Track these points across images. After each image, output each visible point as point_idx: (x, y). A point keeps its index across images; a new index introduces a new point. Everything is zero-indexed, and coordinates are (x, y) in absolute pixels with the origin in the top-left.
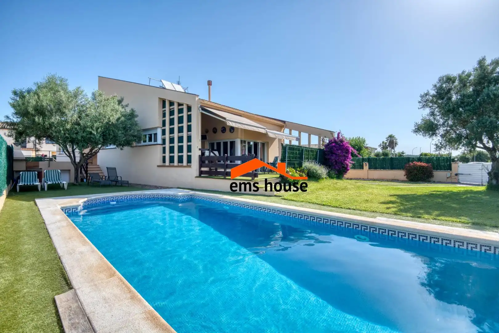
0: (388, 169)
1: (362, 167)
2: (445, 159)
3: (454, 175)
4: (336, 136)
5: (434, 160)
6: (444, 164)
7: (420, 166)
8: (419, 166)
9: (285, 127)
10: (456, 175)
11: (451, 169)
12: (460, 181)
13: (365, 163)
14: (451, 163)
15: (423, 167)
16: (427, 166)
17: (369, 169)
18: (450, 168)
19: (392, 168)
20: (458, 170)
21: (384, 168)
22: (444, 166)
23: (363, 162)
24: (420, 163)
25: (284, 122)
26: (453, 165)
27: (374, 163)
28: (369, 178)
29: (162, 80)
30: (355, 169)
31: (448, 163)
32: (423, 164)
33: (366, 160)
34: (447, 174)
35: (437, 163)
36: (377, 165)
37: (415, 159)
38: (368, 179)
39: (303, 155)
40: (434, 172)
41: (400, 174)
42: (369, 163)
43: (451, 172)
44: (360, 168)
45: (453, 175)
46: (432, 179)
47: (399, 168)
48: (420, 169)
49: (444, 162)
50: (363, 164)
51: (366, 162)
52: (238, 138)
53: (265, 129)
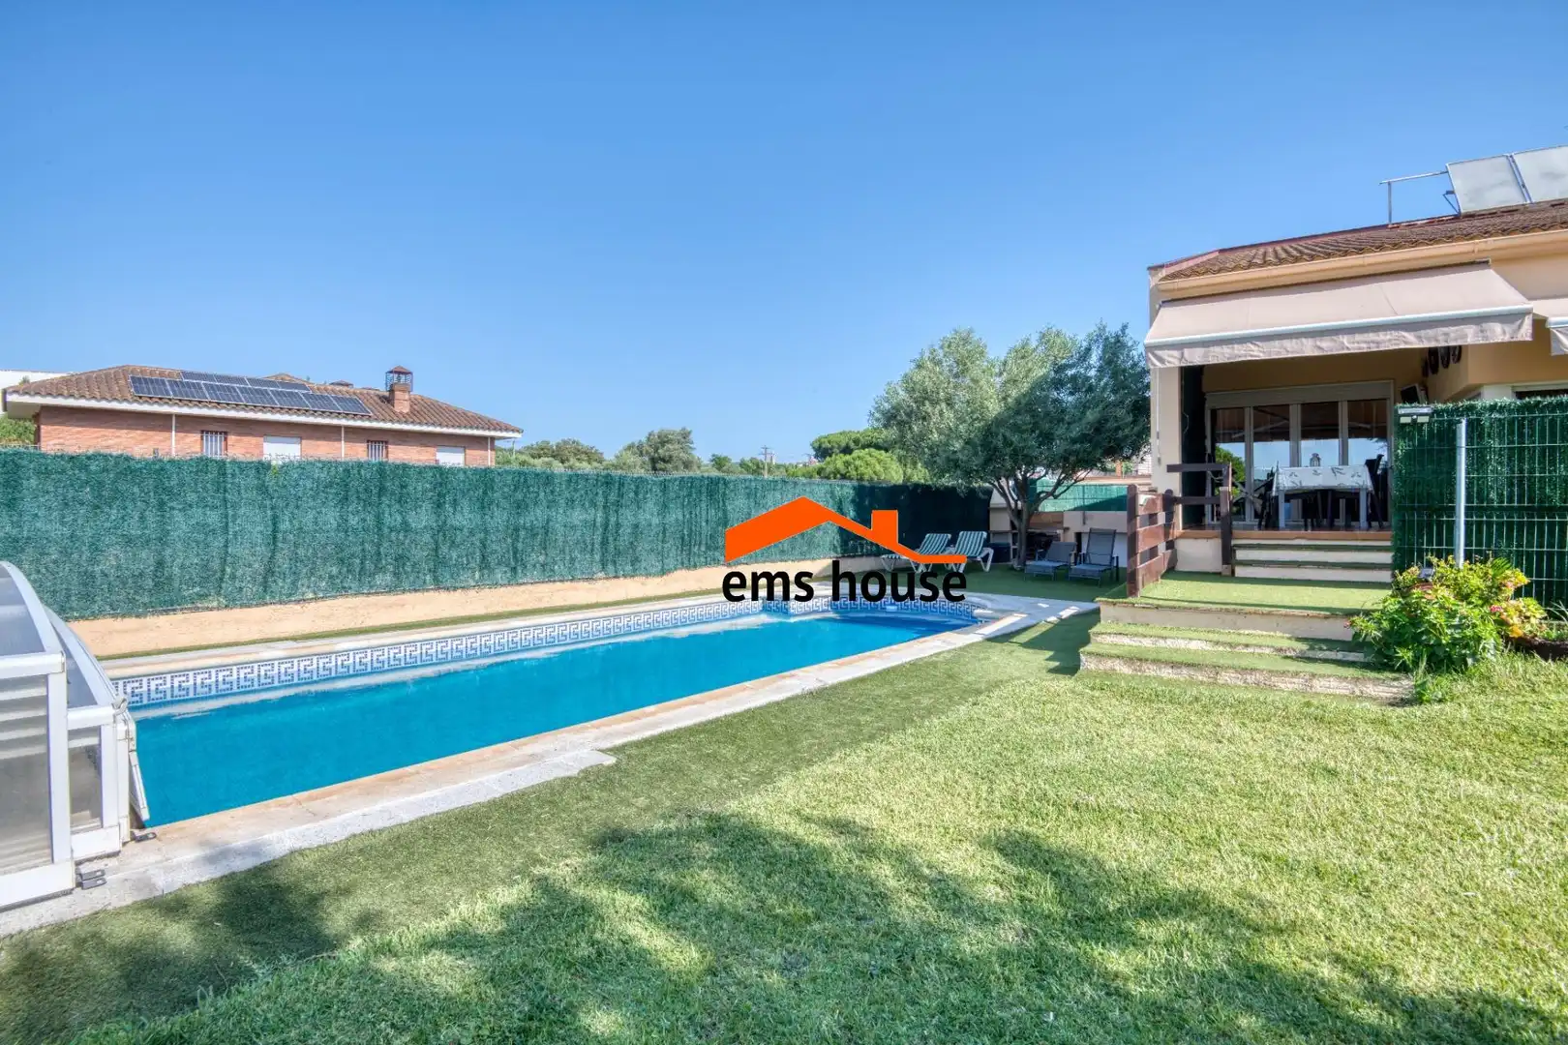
52: (1480, 386)
53: (1528, 312)
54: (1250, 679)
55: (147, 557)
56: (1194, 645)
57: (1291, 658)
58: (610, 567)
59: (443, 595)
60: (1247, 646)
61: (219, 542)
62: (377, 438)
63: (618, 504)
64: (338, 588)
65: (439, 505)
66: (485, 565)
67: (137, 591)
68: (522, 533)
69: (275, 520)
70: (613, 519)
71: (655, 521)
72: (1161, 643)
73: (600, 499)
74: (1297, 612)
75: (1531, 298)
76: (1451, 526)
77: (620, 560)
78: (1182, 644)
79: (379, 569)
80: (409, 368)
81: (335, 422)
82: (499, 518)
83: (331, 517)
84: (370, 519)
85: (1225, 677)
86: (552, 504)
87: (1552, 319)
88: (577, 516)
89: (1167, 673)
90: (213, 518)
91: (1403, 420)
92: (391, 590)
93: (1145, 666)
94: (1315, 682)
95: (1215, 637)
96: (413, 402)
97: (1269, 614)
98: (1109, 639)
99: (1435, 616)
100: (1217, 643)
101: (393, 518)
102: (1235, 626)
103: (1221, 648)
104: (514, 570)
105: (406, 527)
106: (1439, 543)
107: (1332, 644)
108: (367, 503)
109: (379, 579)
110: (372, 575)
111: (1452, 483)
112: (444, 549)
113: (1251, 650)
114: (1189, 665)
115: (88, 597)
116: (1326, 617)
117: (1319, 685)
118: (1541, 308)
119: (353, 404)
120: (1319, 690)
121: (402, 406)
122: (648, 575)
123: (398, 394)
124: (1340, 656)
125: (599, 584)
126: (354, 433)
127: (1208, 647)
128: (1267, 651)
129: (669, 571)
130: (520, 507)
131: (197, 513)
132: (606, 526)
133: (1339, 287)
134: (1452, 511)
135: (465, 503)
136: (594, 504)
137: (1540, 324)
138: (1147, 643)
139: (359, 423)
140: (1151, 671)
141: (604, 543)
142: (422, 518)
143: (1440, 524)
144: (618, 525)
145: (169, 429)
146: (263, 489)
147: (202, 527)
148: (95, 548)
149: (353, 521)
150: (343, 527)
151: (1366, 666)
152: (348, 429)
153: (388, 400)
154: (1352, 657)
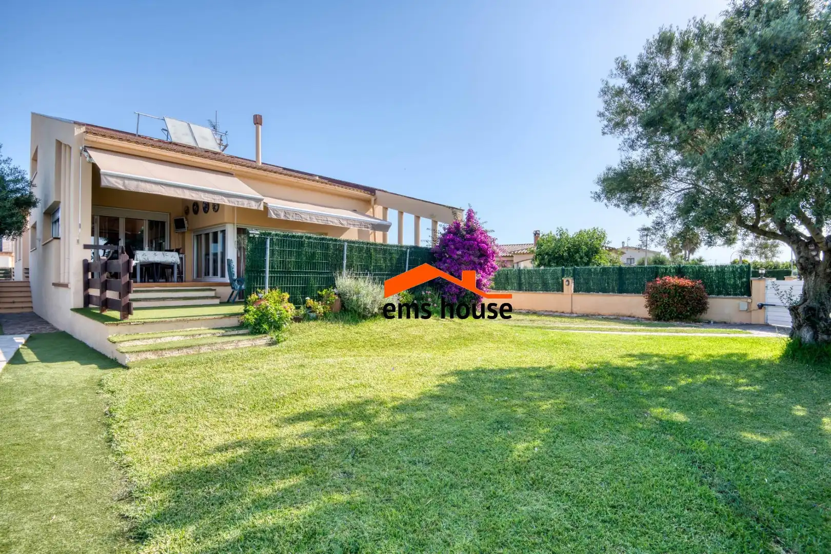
0: (613, 291)
1: (560, 289)
2: (737, 270)
3: (757, 307)
4: (463, 217)
5: (713, 272)
6: (735, 282)
7: (677, 287)
8: (675, 286)
9: (373, 202)
10: (761, 306)
11: (749, 294)
12: (769, 322)
13: (567, 279)
14: (751, 278)
15: (683, 288)
16: (693, 287)
17: (574, 292)
18: (747, 291)
19: (622, 289)
20: (765, 294)
21: (604, 291)
22: (735, 286)
23: (563, 276)
24: (679, 278)
25: (372, 191)
26: (756, 284)
27: (584, 279)
28: (575, 310)
29: (165, 119)
30: (547, 291)
31: (744, 280)
32: (685, 282)
33: (570, 273)
34: (739, 304)
35: (718, 280)
36: (592, 284)
37: (670, 270)
38: (572, 313)
39: (343, 259)
40: (709, 300)
41: (637, 303)
42: (574, 279)
43: (749, 301)
44: (558, 291)
45: (754, 306)
46: (704, 316)
47: (637, 291)
48: (676, 293)
49: (734, 278)
50: (563, 281)
51: (568, 276)
52: (226, 223)
53: (262, 200)
54: (214, 348)
56: (175, 339)
57: (219, 336)
60: (200, 335)
72: (159, 341)
74: (208, 317)
75: (264, 196)
76: (264, 277)
78: (168, 339)
85: (204, 349)
87: (269, 204)
89: (176, 354)
91: (251, 235)
93: (164, 352)
94: (240, 344)
95: (185, 333)
97: (199, 319)
98: (127, 344)
99: (272, 310)
100: (187, 336)
102: (183, 327)
103: (188, 338)
106: (260, 285)
107: (233, 328)
111: (264, 261)
113: (202, 336)
114: (187, 347)
116: (221, 318)
117: (241, 345)
118: (266, 200)
120: (241, 346)
124: (236, 332)
127: (182, 338)
128: (209, 335)
133: (190, 169)
134: (264, 272)
137: (266, 208)
138: (151, 342)
140: (167, 354)
143: (260, 276)
151: (249, 334)
154: (241, 332)
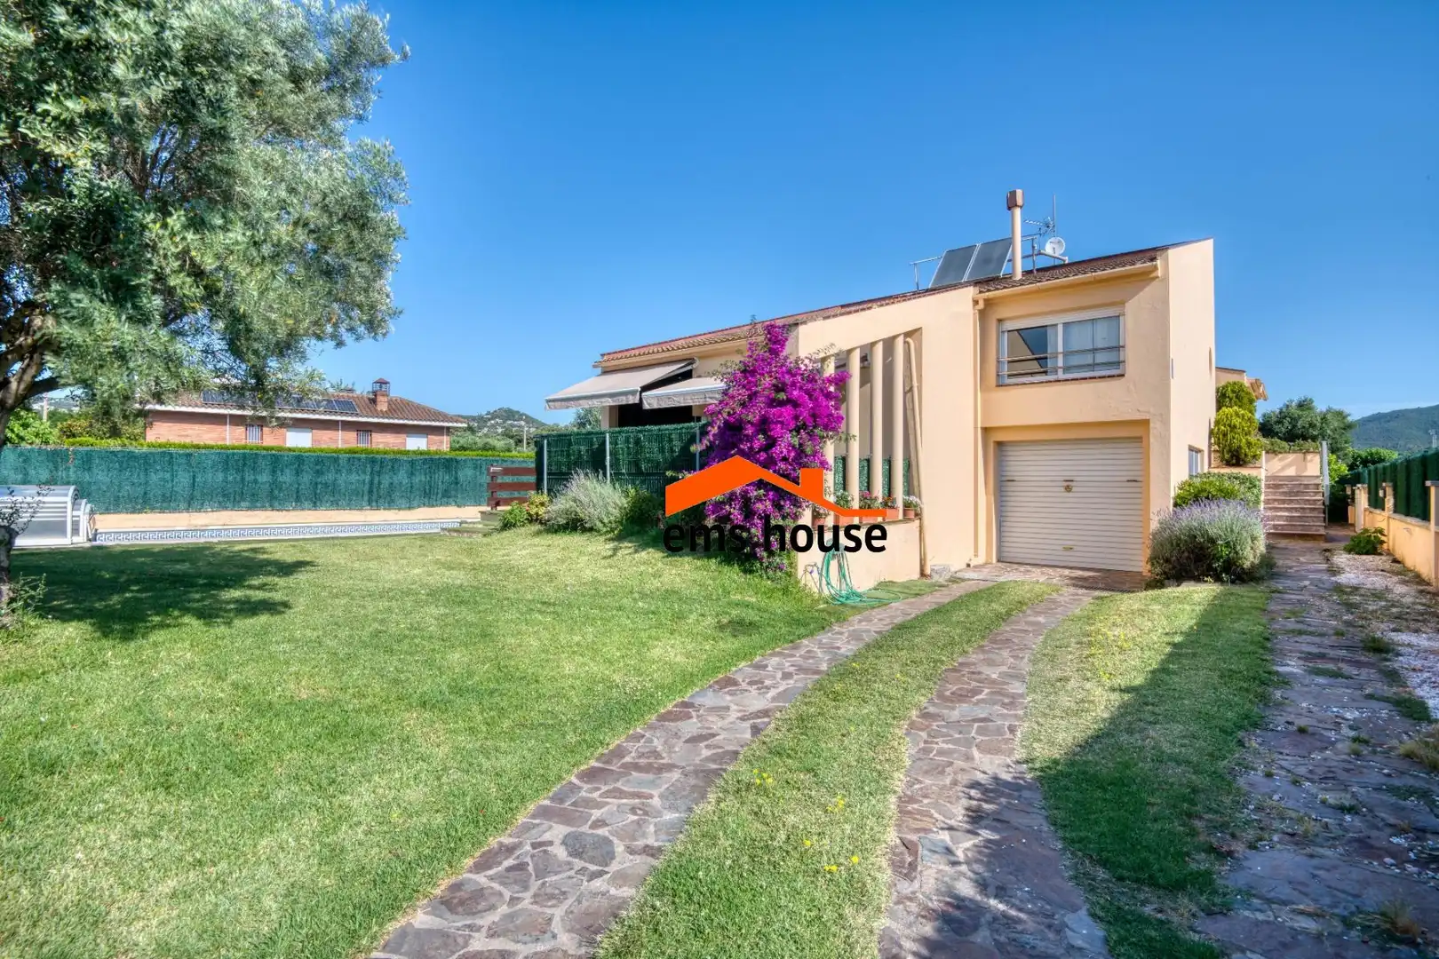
53: (637, 391)
55: (140, 490)
58: (374, 504)
59: (275, 513)
61: (170, 485)
62: (364, 429)
63: (379, 473)
64: (222, 507)
65: (274, 472)
66: (298, 499)
67: (136, 503)
68: (319, 486)
69: (194, 477)
70: (376, 481)
71: (405, 481)
73: (369, 469)
77: (381, 501)
79: (244, 500)
80: (387, 379)
81: (334, 418)
82: (306, 478)
83: (220, 476)
84: (238, 478)
86: (338, 471)
88: (354, 477)
90: (168, 476)
92: (249, 509)
96: (390, 403)
101: (249, 477)
104: (315, 503)
105: (256, 481)
108: (238, 471)
109: (243, 504)
110: (239, 502)
112: (276, 492)
115: (117, 505)
119: (346, 405)
121: (383, 406)
122: (399, 509)
123: (380, 398)
125: (364, 512)
126: (347, 426)
129: (414, 508)
130: (319, 473)
131: (161, 475)
132: (371, 483)
135: (287, 471)
136: (364, 472)
139: (350, 419)
141: (370, 492)
142: (264, 478)
144: (380, 483)
145: (226, 424)
146: (189, 464)
147: (163, 479)
148: (120, 486)
149: (230, 478)
150: (225, 481)
152: (344, 422)
153: (373, 401)
